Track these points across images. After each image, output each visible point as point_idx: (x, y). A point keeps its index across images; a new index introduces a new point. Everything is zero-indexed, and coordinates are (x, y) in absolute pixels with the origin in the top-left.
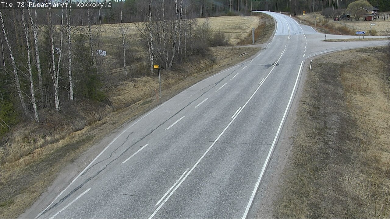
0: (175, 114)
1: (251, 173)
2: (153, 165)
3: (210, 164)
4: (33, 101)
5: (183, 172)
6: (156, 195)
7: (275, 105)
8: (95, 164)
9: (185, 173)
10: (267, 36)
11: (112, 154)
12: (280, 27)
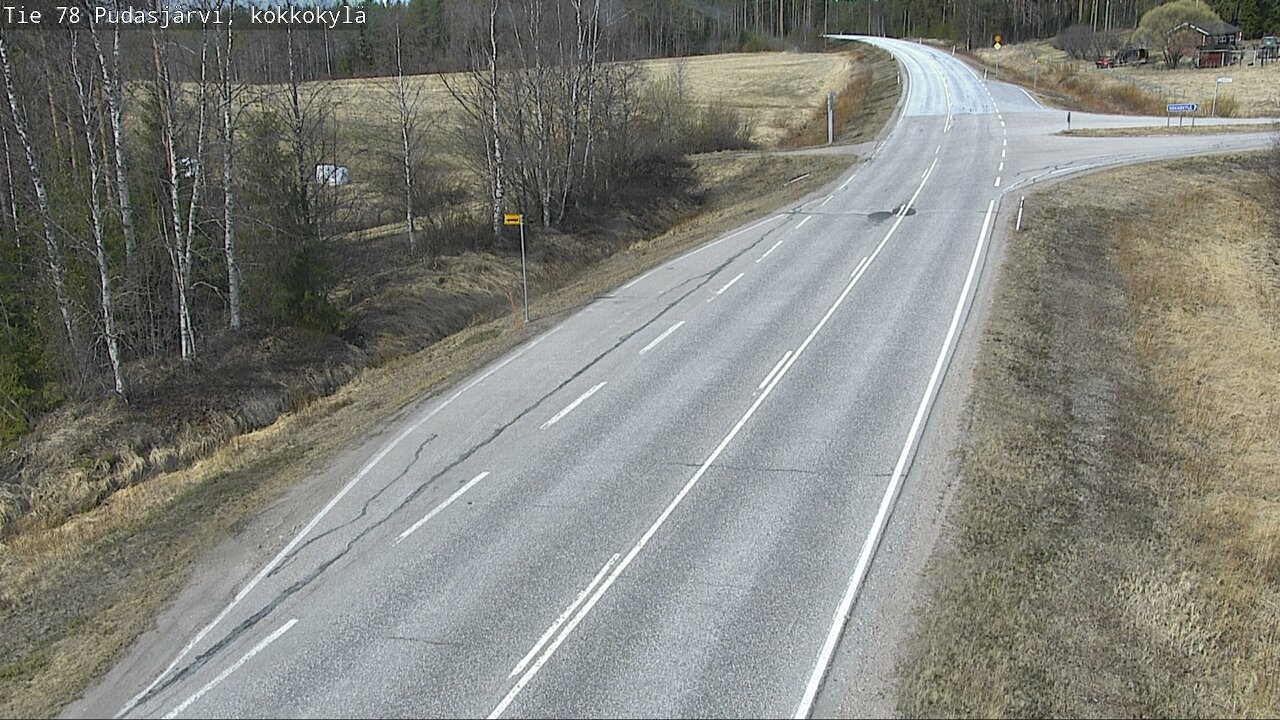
0: (576, 376)
1: (825, 568)
2: (502, 542)
3: (690, 540)
4: (108, 332)
5: (601, 564)
6: (512, 641)
7: (904, 346)
8: (313, 540)
9: (607, 567)
10: (874, 118)
11: (367, 505)
12: (919, 89)
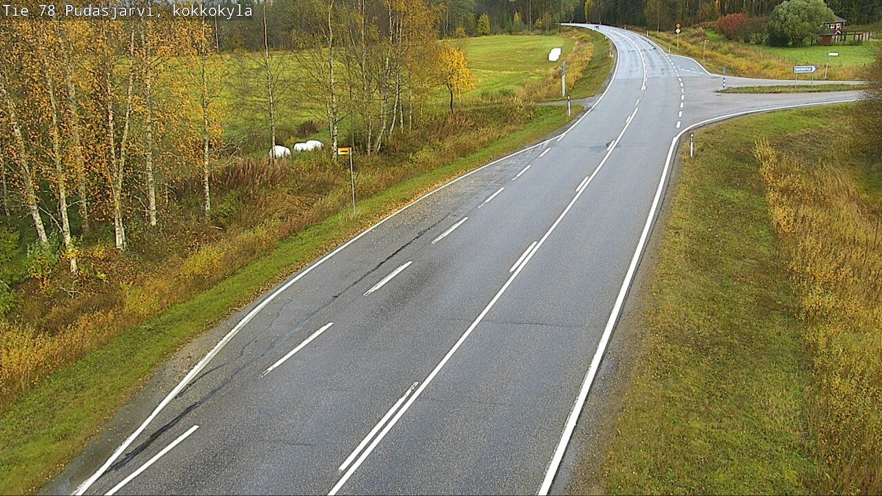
0: (388, 258)
2: (337, 374)
3: (467, 372)
4: (64, 229)
5: (406, 389)
6: (344, 442)
8: (206, 373)
9: (409, 392)
10: (594, 80)
11: (244, 348)
12: (624, 60)
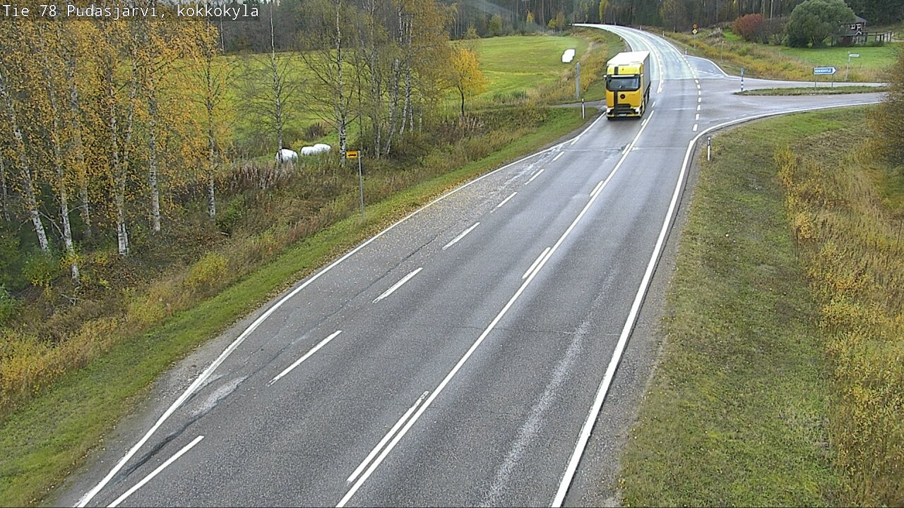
0: (398, 265)
1: (574, 401)
2: (345, 383)
3: (478, 381)
4: (65, 234)
5: (416, 399)
6: (352, 453)
7: (629, 244)
8: (211, 383)
9: (419, 401)
